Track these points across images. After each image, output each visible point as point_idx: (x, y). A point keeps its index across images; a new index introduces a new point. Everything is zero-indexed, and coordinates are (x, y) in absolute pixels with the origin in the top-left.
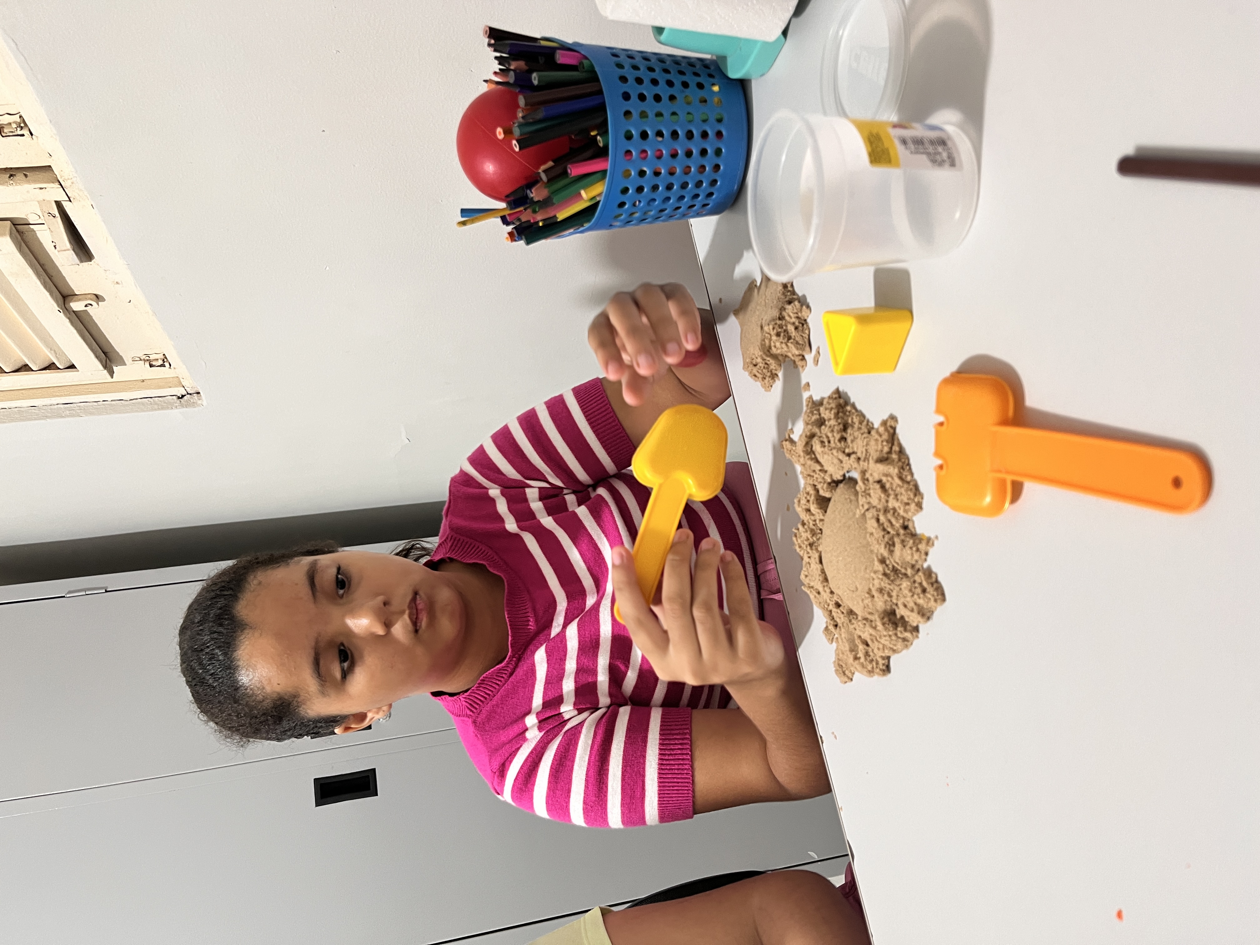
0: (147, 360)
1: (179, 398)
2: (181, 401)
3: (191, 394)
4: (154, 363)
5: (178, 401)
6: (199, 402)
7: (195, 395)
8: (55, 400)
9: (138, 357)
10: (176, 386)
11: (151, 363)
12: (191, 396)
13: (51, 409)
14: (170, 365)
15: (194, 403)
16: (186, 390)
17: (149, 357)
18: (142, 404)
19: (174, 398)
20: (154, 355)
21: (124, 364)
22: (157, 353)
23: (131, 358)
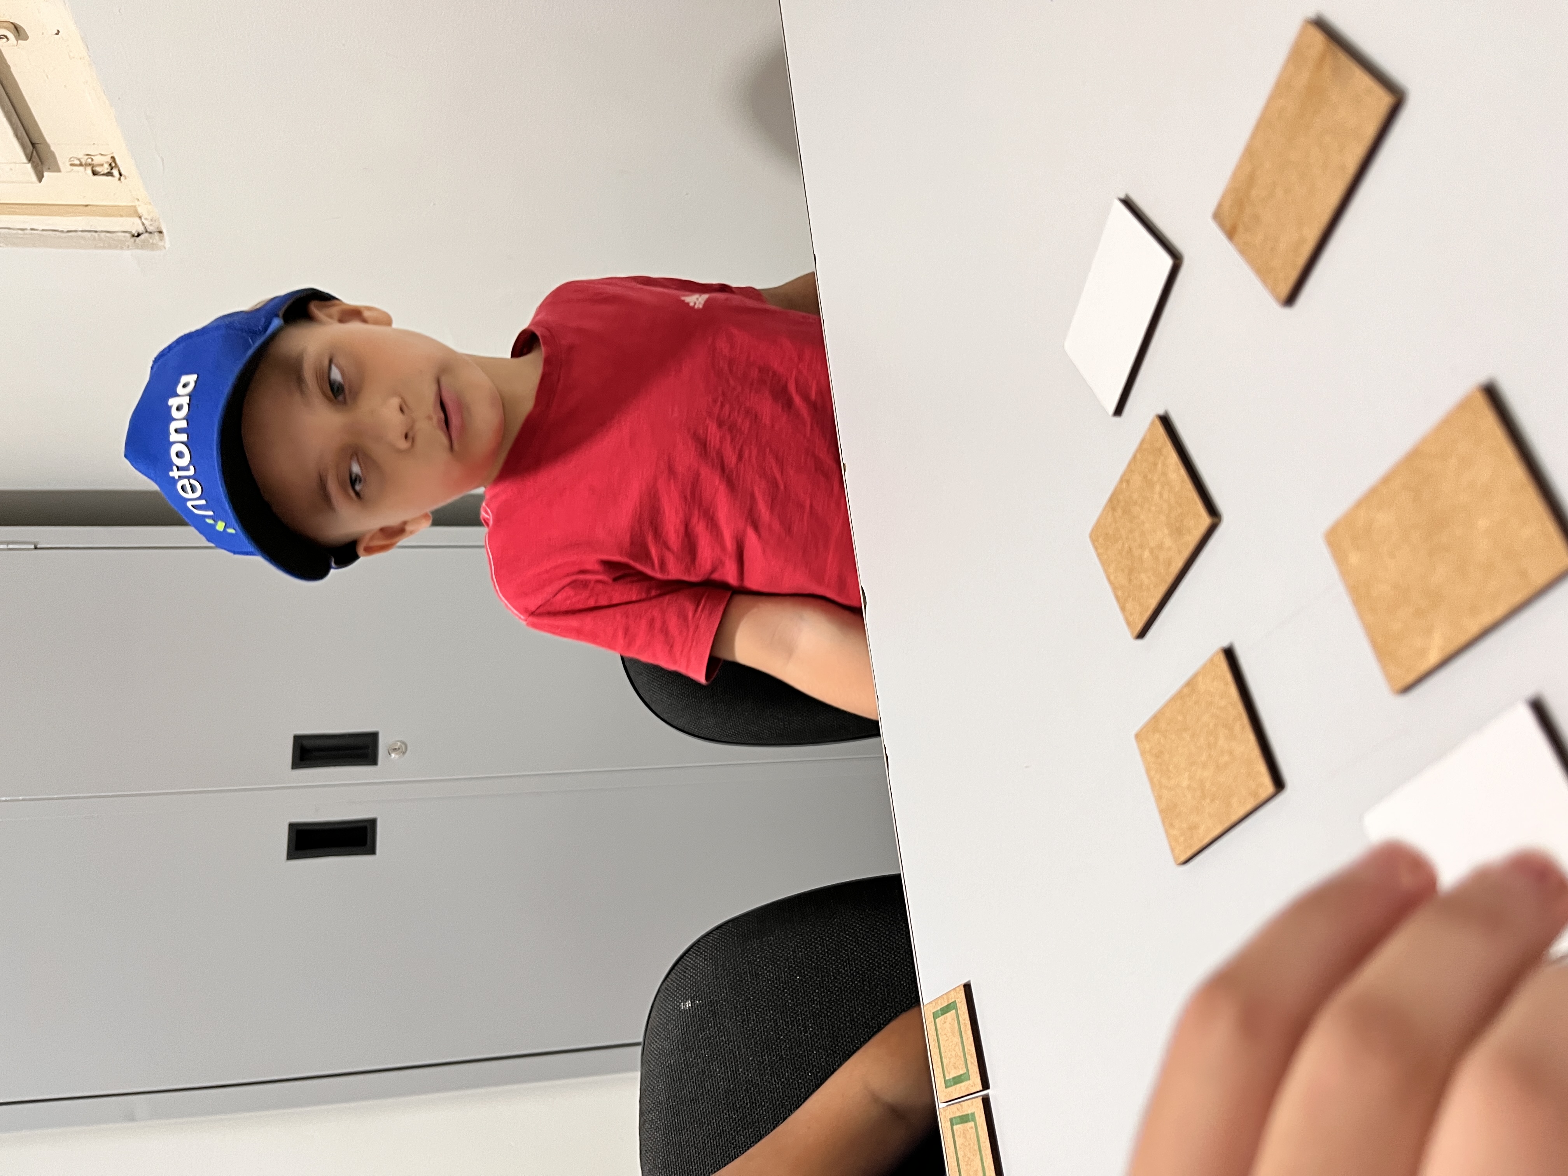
0: (90, 165)
1: (133, 236)
2: (135, 241)
3: (150, 233)
4: (98, 169)
5: (133, 239)
6: (161, 244)
7: (156, 234)
9: (79, 159)
10: (130, 215)
11: (94, 168)
12: (150, 235)
14: (121, 175)
15: (153, 244)
16: (143, 224)
17: (92, 160)
18: (83, 238)
19: (128, 235)
20: (100, 157)
21: (59, 171)
22: (101, 155)
23: (68, 160)
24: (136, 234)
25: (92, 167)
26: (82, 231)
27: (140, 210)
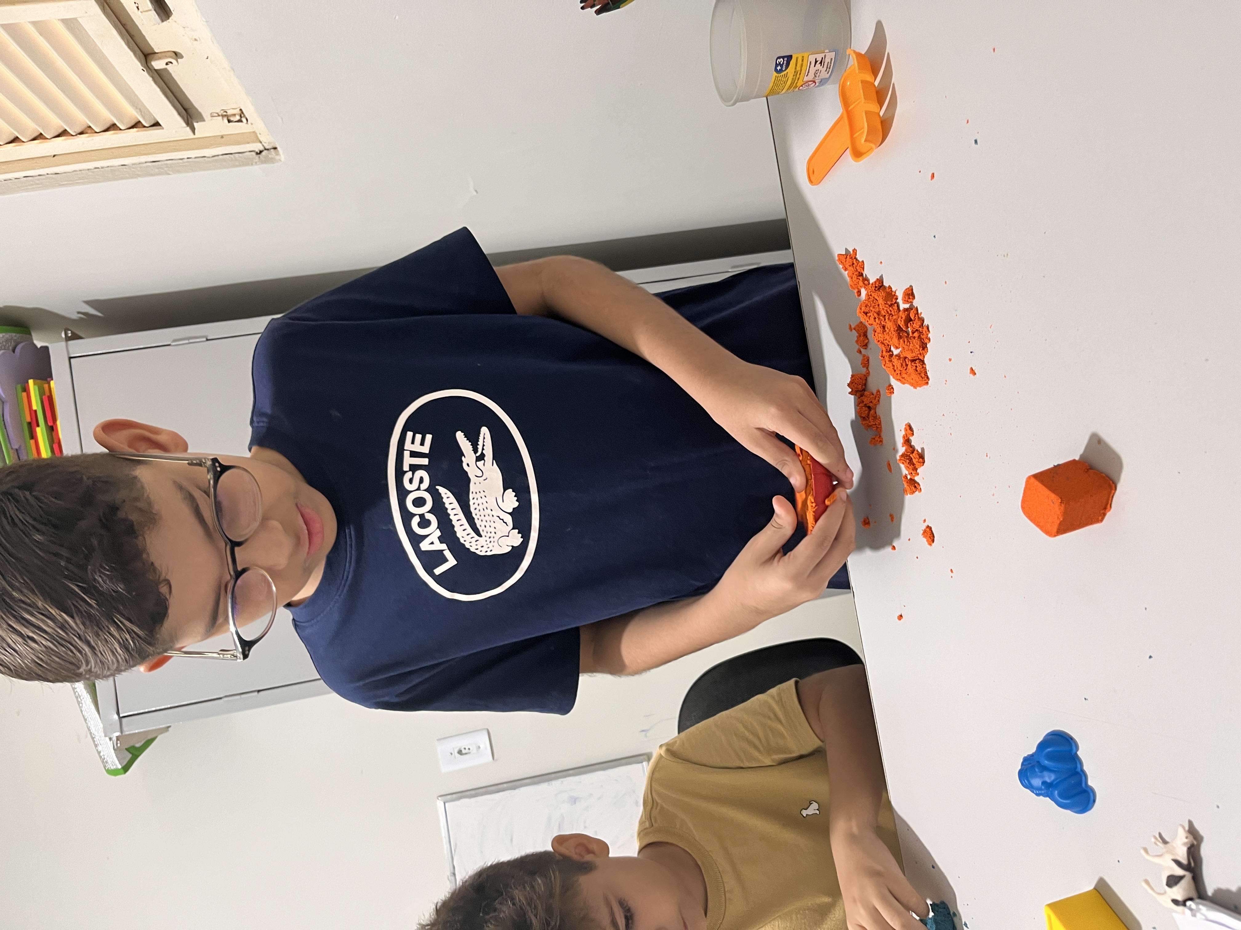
0: (225, 116)
1: (257, 154)
2: (259, 157)
3: (268, 150)
4: (232, 119)
5: (257, 157)
6: (277, 157)
7: (272, 150)
8: (143, 159)
9: (217, 113)
10: (253, 142)
13: (141, 168)
14: (247, 120)
15: (272, 158)
16: (263, 146)
17: (226, 112)
18: (224, 160)
19: (253, 153)
20: (231, 110)
21: (204, 120)
22: (233, 109)
23: (210, 114)
24: (259, 152)
25: (228, 118)
26: (222, 155)
27: (261, 139)
